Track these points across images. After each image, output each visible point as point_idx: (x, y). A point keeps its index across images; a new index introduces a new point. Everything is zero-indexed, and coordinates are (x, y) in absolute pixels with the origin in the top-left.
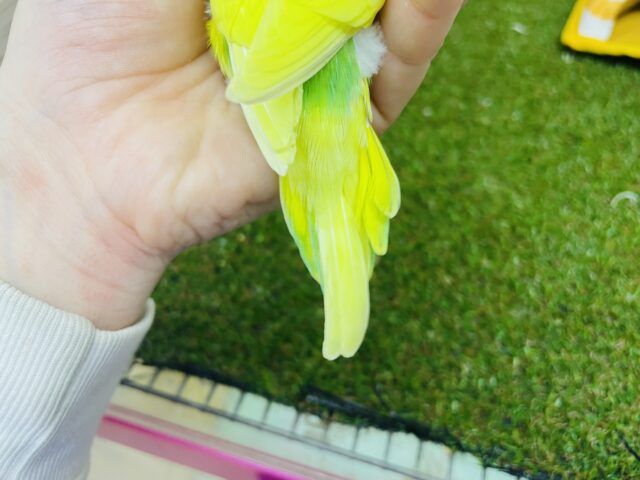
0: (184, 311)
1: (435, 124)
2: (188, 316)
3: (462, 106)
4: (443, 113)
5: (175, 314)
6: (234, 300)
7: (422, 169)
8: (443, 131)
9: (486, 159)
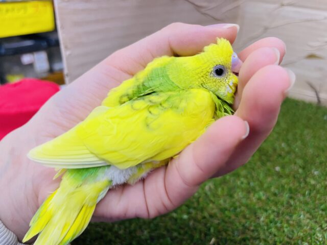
0: (104, 229)
1: (280, 176)
2: (104, 233)
3: (300, 171)
4: (287, 171)
5: (99, 229)
6: (130, 233)
7: (264, 198)
8: (284, 181)
9: (306, 203)
